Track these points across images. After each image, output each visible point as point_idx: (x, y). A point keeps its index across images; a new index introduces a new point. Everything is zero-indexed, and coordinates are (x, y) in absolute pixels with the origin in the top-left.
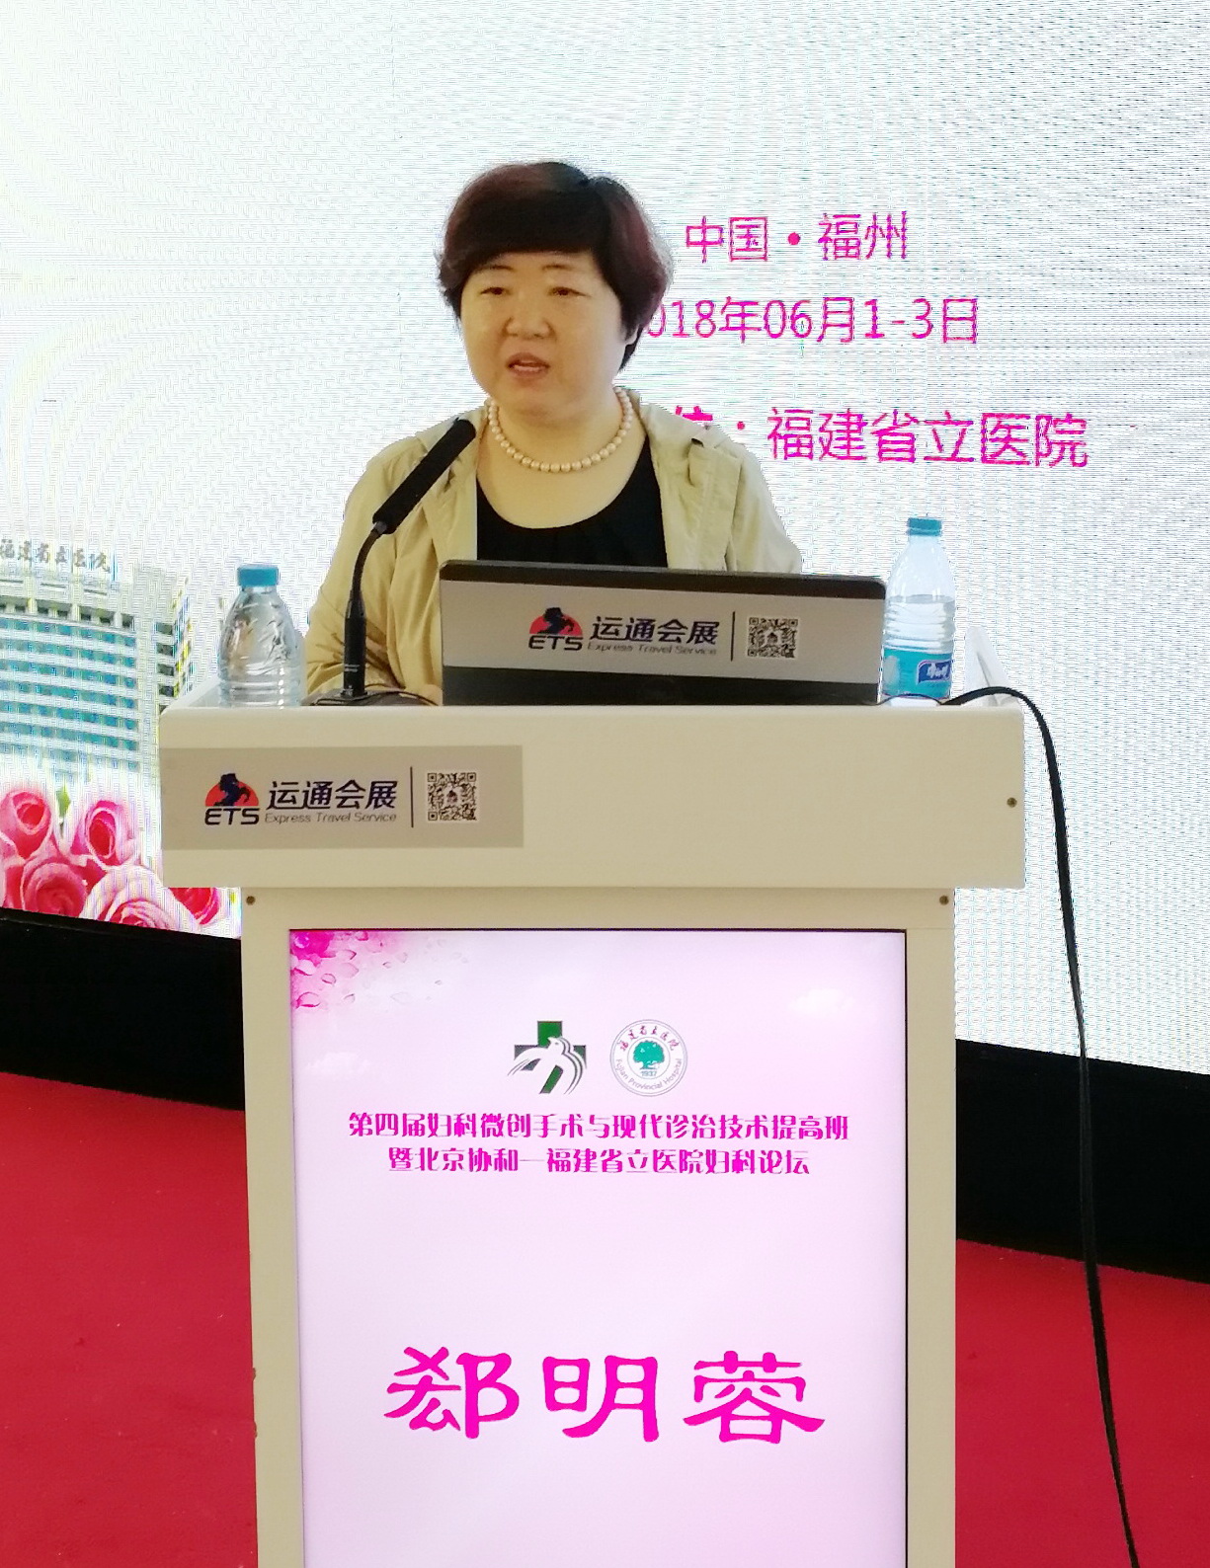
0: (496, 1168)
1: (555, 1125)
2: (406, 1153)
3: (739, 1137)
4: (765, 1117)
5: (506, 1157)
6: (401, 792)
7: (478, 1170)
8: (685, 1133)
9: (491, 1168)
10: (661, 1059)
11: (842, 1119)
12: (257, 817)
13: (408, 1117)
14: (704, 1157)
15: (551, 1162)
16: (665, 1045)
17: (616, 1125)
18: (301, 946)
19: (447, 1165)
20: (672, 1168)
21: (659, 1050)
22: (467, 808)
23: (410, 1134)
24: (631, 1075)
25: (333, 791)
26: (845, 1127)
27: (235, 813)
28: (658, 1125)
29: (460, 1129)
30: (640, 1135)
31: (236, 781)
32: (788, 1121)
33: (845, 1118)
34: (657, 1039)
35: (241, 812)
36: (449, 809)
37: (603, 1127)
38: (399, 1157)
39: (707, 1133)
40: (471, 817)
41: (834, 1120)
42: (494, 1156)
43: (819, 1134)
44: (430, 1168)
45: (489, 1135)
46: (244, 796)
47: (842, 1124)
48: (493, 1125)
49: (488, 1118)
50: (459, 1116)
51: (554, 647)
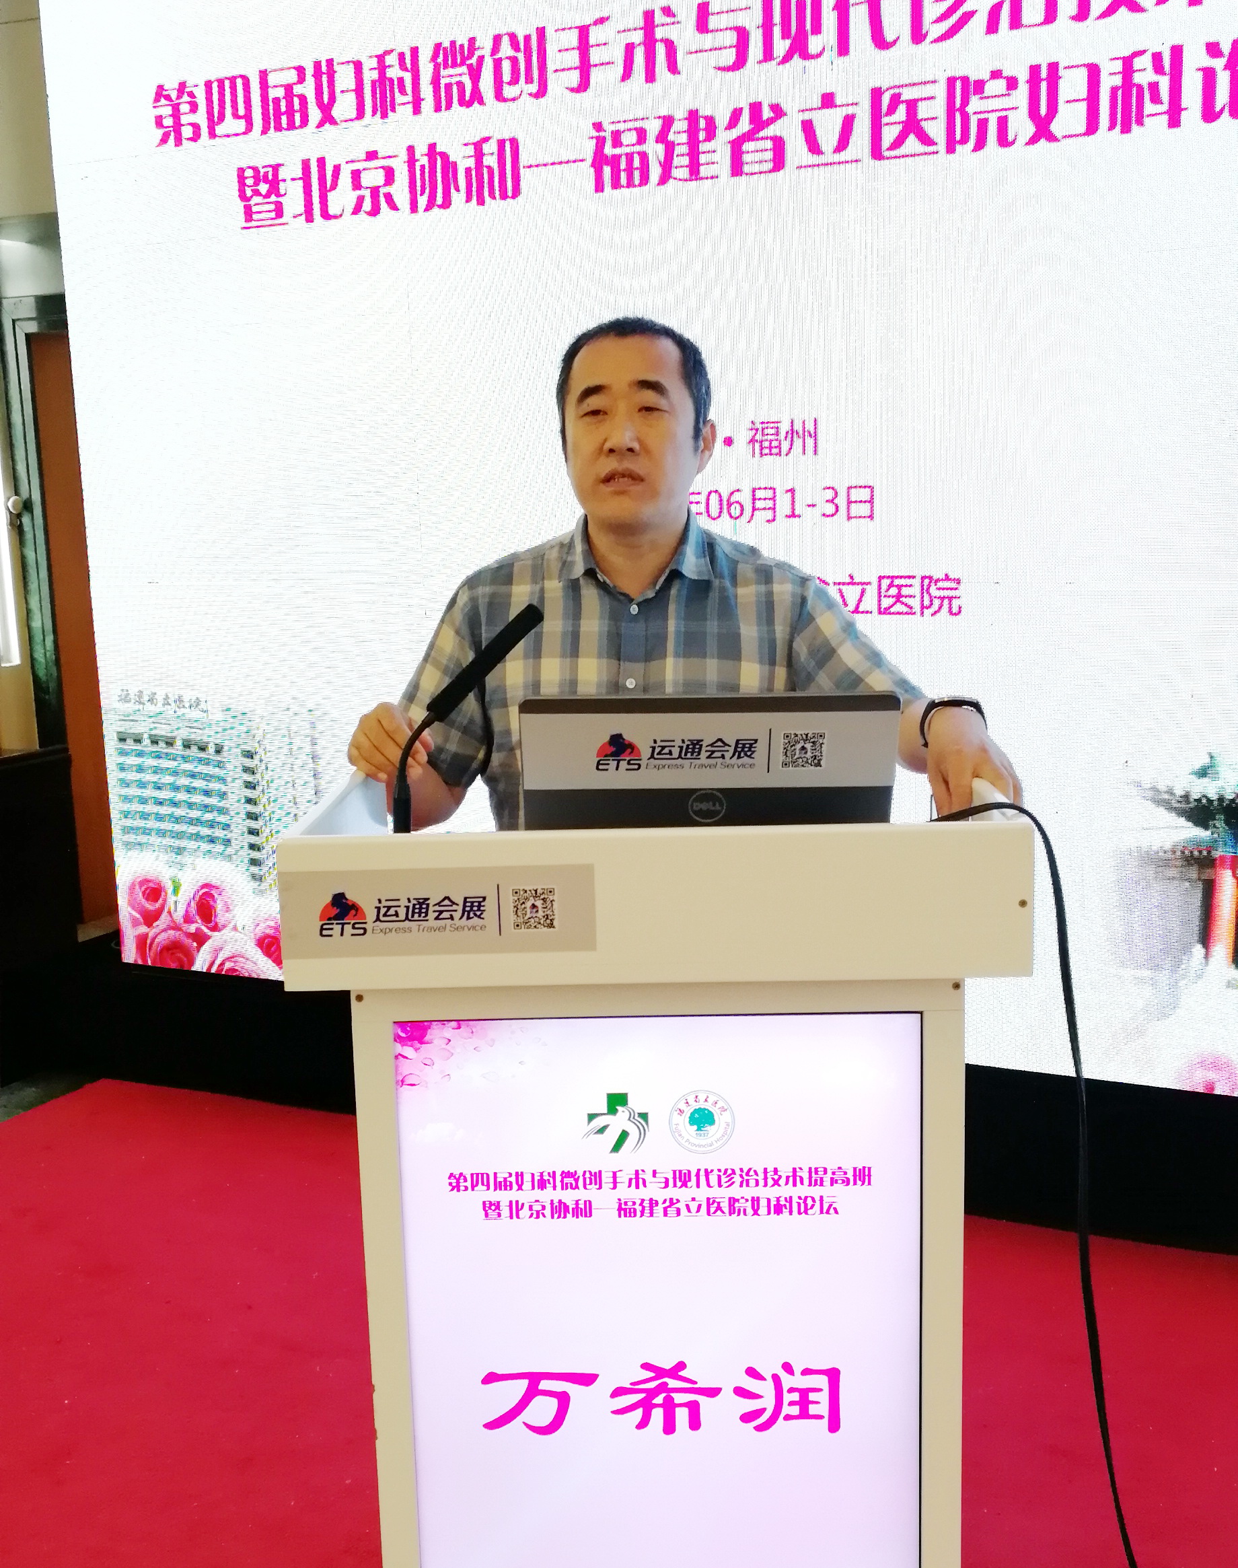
0: (573, 1216)
1: (623, 1178)
2: (498, 1205)
3: (779, 1186)
4: (801, 1169)
5: (581, 1206)
6: (490, 907)
7: (559, 1217)
8: (733, 1183)
9: (569, 1216)
10: (712, 1122)
11: (867, 1169)
12: (365, 929)
13: (498, 1175)
14: (749, 1204)
15: (620, 1209)
16: (715, 1111)
17: (674, 1178)
18: (403, 1035)
19: (531, 1216)
20: (723, 1212)
21: (711, 1115)
22: (547, 918)
23: (501, 1189)
24: (686, 1136)
25: (431, 906)
26: (869, 1176)
27: (346, 926)
28: (710, 1177)
29: (542, 1184)
30: (695, 1186)
31: (347, 899)
32: (821, 1173)
33: (869, 1169)
34: (708, 1106)
35: (351, 926)
36: (532, 920)
37: (664, 1180)
38: (491, 1208)
39: (752, 1183)
40: (551, 926)
41: (860, 1170)
42: (571, 1206)
43: (847, 1182)
44: (518, 1217)
45: (567, 1188)
46: (353, 912)
47: (867, 1173)
48: (571, 1180)
49: (566, 1174)
50: (542, 1174)
51: (617, 769)
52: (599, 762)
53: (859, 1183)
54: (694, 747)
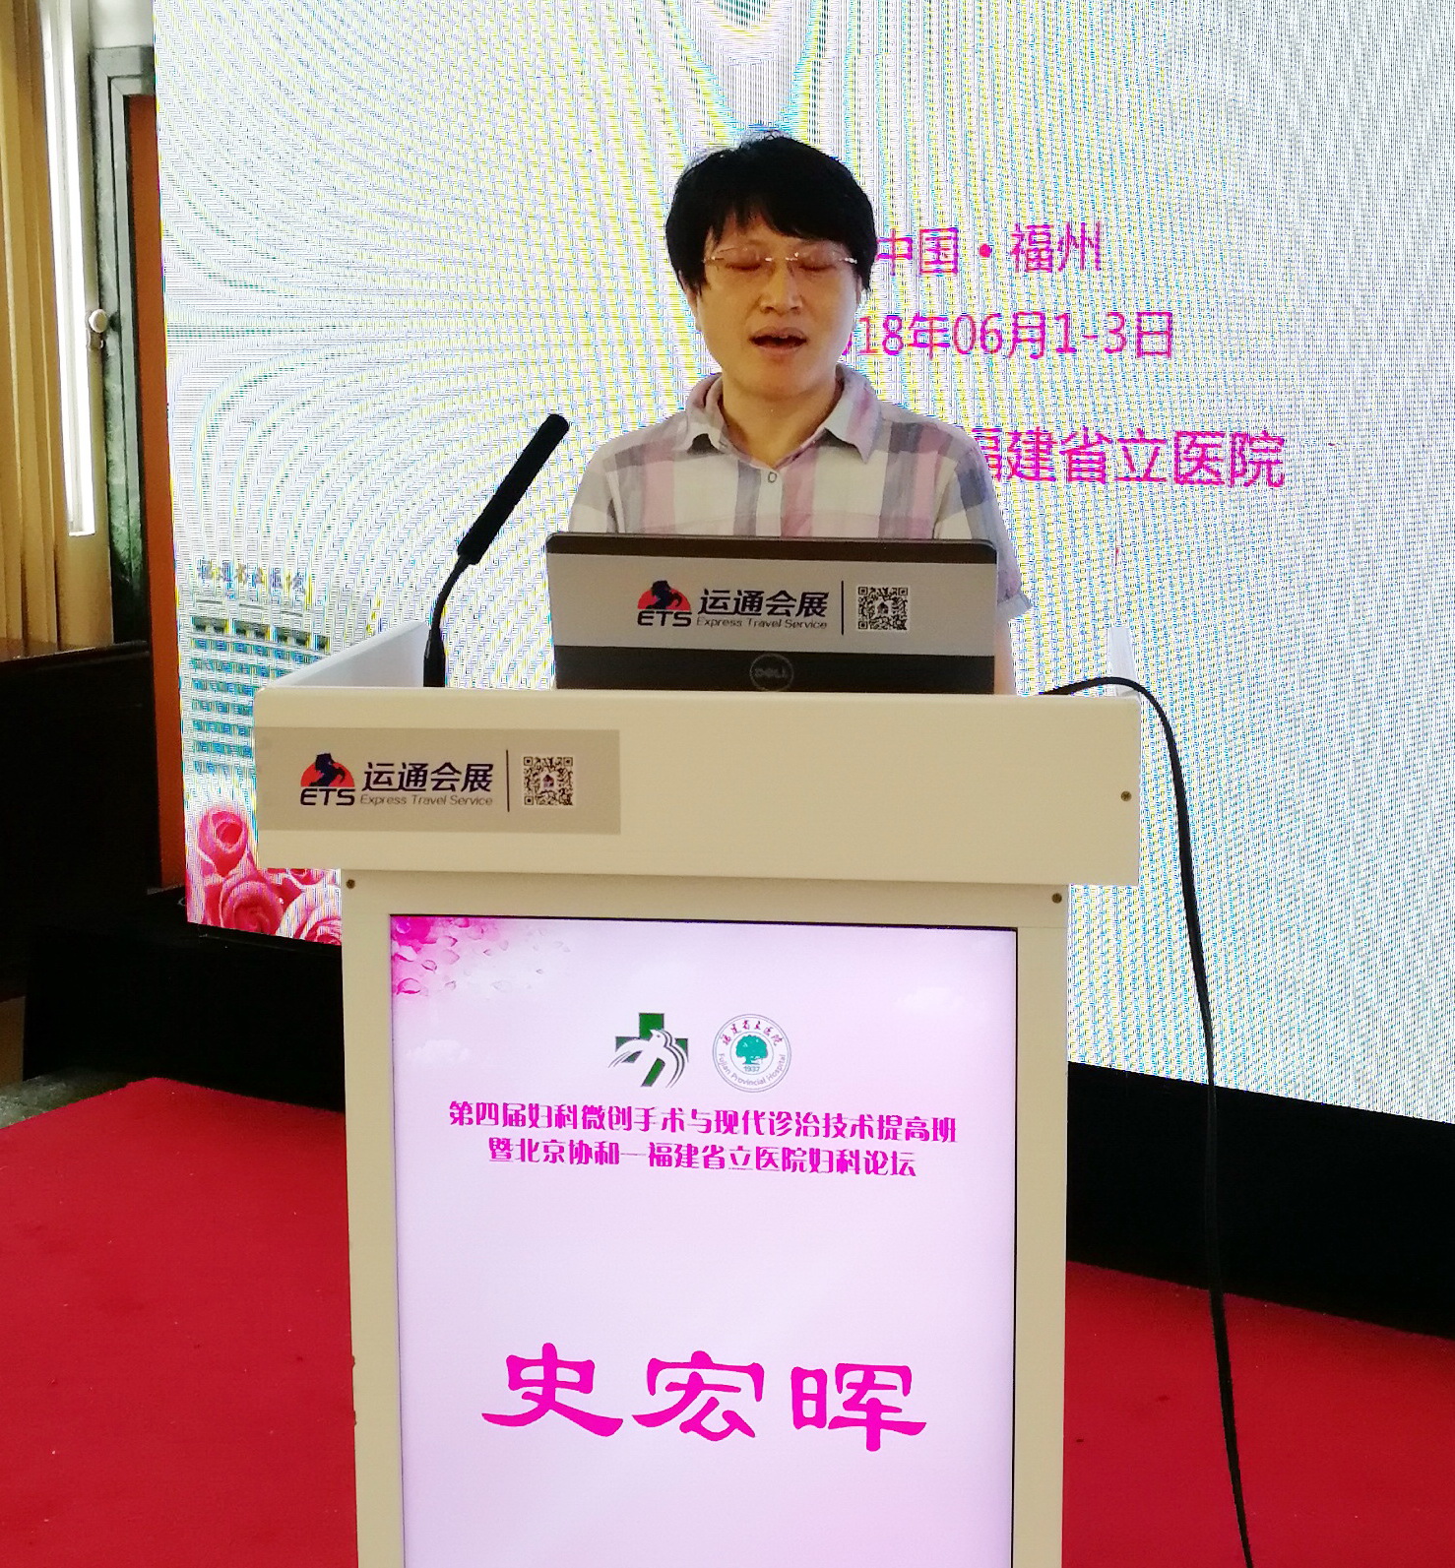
0: (597, 1161)
1: (657, 1119)
2: (507, 1143)
3: (843, 1136)
4: (870, 1116)
5: (607, 1150)
6: (497, 776)
8: (789, 1130)
9: (592, 1161)
10: (764, 1054)
11: (950, 1121)
12: (352, 798)
13: (509, 1107)
14: (807, 1156)
15: (652, 1156)
16: (768, 1040)
17: (718, 1121)
18: (402, 932)
19: (548, 1157)
20: (775, 1166)
21: (762, 1045)
22: (563, 794)
23: (511, 1125)
24: (734, 1070)
25: (429, 773)
26: (953, 1129)
27: (330, 793)
28: (761, 1121)
29: (560, 1122)
30: (742, 1131)
31: (333, 762)
32: (893, 1123)
33: (953, 1121)
34: (760, 1034)
35: (336, 792)
36: (546, 795)
37: (705, 1122)
38: (500, 1147)
39: (811, 1131)
40: (568, 802)
41: (941, 1121)
42: (594, 1149)
43: (925, 1136)
44: (530, 1159)
45: (590, 1127)
46: (340, 777)
47: (950, 1126)
48: (594, 1117)
49: (588, 1110)
50: (560, 1107)
51: (663, 624)
52: (640, 614)
53: (939, 1137)
54: (751, 601)
